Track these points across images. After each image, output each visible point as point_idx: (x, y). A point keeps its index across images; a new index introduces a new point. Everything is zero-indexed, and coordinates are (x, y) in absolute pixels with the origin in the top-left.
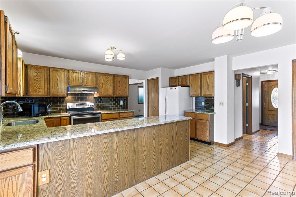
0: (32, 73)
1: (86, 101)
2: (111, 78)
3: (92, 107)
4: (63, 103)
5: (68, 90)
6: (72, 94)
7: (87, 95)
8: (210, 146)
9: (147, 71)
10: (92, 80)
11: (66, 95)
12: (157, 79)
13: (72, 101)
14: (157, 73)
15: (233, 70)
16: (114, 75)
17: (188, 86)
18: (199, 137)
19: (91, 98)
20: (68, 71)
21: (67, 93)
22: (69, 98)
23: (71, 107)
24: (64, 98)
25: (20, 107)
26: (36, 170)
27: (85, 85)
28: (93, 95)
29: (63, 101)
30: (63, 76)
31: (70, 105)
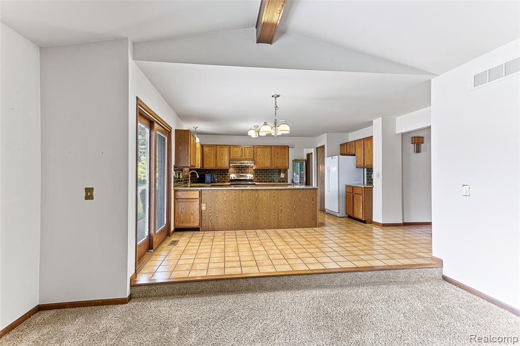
0: (206, 149)
1: (247, 173)
2: (269, 150)
3: (251, 178)
4: (227, 175)
5: (230, 163)
6: (234, 167)
7: (247, 167)
8: (365, 225)
9: (317, 137)
10: (250, 153)
11: (228, 167)
12: (323, 147)
13: (234, 173)
14: (323, 141)
15: (397, 133)
16: (271, 146)
17: (355, 155)
18: (356, 216)
19: (251, 170)
20: (230, 146)
21: (229, 166)
22: (231, 170)
23: (233, 178)
24: (228, 170)
25: (197, 175)
26: (201, 202)
27: (244, 157)
28: (252, 167)
29: (227, 172)
30: (226, 150)
31: (233, 176)
